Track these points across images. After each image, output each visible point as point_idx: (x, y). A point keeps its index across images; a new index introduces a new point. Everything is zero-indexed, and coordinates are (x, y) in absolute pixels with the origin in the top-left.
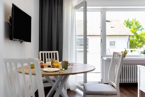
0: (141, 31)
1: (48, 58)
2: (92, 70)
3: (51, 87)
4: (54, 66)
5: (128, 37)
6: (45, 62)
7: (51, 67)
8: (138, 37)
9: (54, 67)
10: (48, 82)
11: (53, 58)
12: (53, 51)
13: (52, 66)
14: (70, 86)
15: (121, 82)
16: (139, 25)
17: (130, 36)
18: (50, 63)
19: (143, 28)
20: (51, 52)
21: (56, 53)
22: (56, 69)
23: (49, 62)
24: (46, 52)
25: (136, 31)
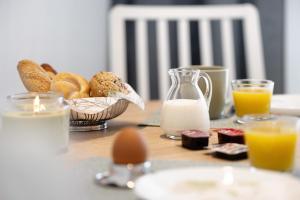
1: (174, 62)
4: (240, 140)
6: (154, 94)
7: (213, 146)
9: (242, 156)
13: (224, 139)
18: (203, 105)
20: (203, 14)
23: (192, 96)
24: (163, 14)
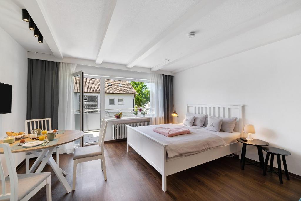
0: (145, 89)
2: (79, 138)
3: (36, 158)
5: (134, 95)
8: (143, 94)
10: (32, 154)
11: (41, 127)
12: (45, 118)
14: (67, 150)
15: (119, 138)
16: (143, 84)
17: (135, 94)
19: (146, 88)
20: (42, 120)
21: (48, 121)
22: (40, 142)
24: (35, 120)
25: (142, 90)
